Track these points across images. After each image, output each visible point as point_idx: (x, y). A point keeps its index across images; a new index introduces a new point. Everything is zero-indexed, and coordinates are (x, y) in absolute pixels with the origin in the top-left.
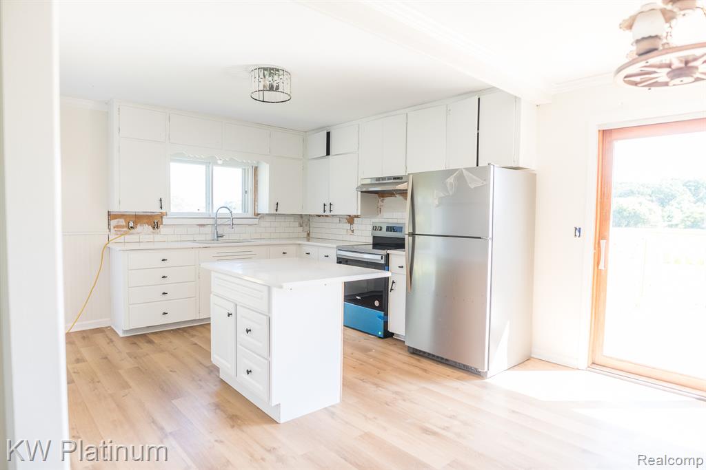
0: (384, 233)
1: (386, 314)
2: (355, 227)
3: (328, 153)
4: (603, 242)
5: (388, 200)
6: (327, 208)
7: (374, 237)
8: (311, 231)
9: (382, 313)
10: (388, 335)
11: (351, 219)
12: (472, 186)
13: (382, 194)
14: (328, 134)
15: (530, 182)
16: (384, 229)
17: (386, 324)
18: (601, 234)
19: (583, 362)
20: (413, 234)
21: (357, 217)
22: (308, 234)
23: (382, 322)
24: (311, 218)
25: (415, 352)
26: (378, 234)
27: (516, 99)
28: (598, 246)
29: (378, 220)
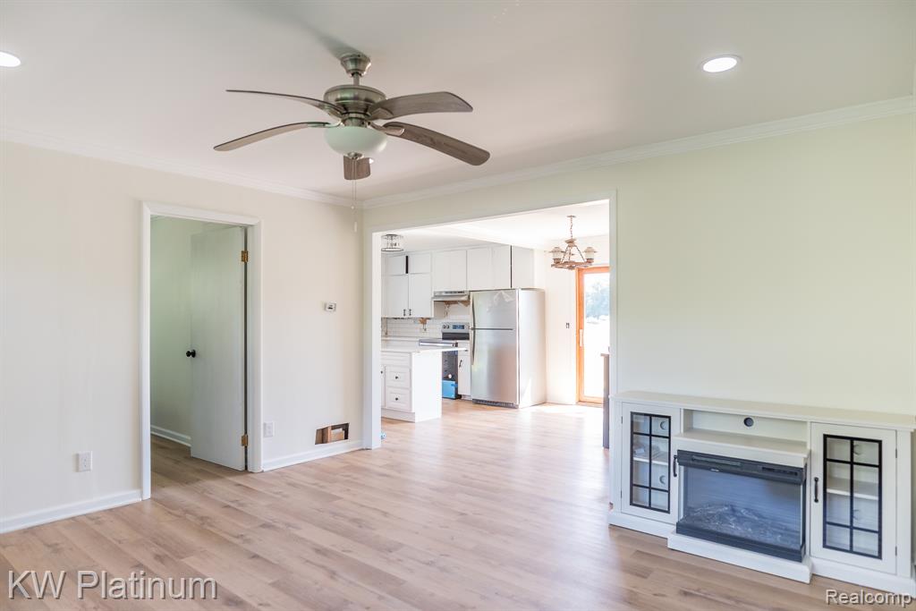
0: (451, 330)
1: (457, 383)
2: (426, 326)
3: (407, 272)
4: (581, 331)
5: (453, 306)
6: (407, 313)
7: (443, 334)
8: (389, 330)
9: (454, 382)
10: (458, 397)
11: (424, 321)
12: (506, 300)
13: (448, 303)
14: (407, 257)
15: (541, 297)
16: (451, 327)
17: (457, 389)
18: (580, 326)
19: (574, 399)
20: (474, 329)
21: (429, 319)
22: (386, 334)
23: (453, 388)
24: (389, 321)
25: (477, 402)
26: (446, 330)
27: (532, 250)
28: (578, 333)
29: (445, 321)
